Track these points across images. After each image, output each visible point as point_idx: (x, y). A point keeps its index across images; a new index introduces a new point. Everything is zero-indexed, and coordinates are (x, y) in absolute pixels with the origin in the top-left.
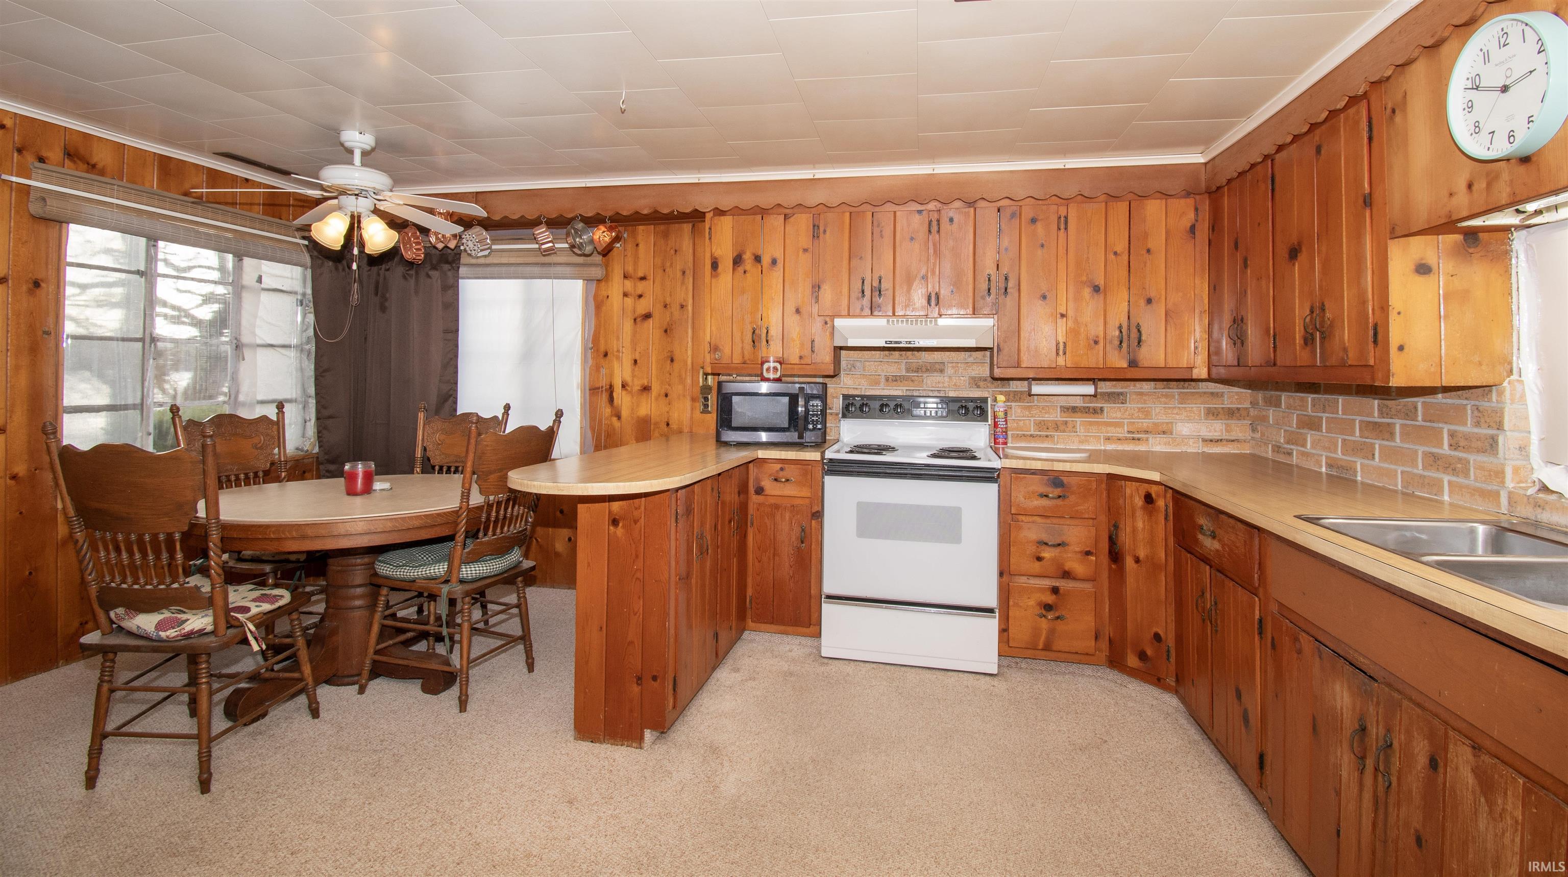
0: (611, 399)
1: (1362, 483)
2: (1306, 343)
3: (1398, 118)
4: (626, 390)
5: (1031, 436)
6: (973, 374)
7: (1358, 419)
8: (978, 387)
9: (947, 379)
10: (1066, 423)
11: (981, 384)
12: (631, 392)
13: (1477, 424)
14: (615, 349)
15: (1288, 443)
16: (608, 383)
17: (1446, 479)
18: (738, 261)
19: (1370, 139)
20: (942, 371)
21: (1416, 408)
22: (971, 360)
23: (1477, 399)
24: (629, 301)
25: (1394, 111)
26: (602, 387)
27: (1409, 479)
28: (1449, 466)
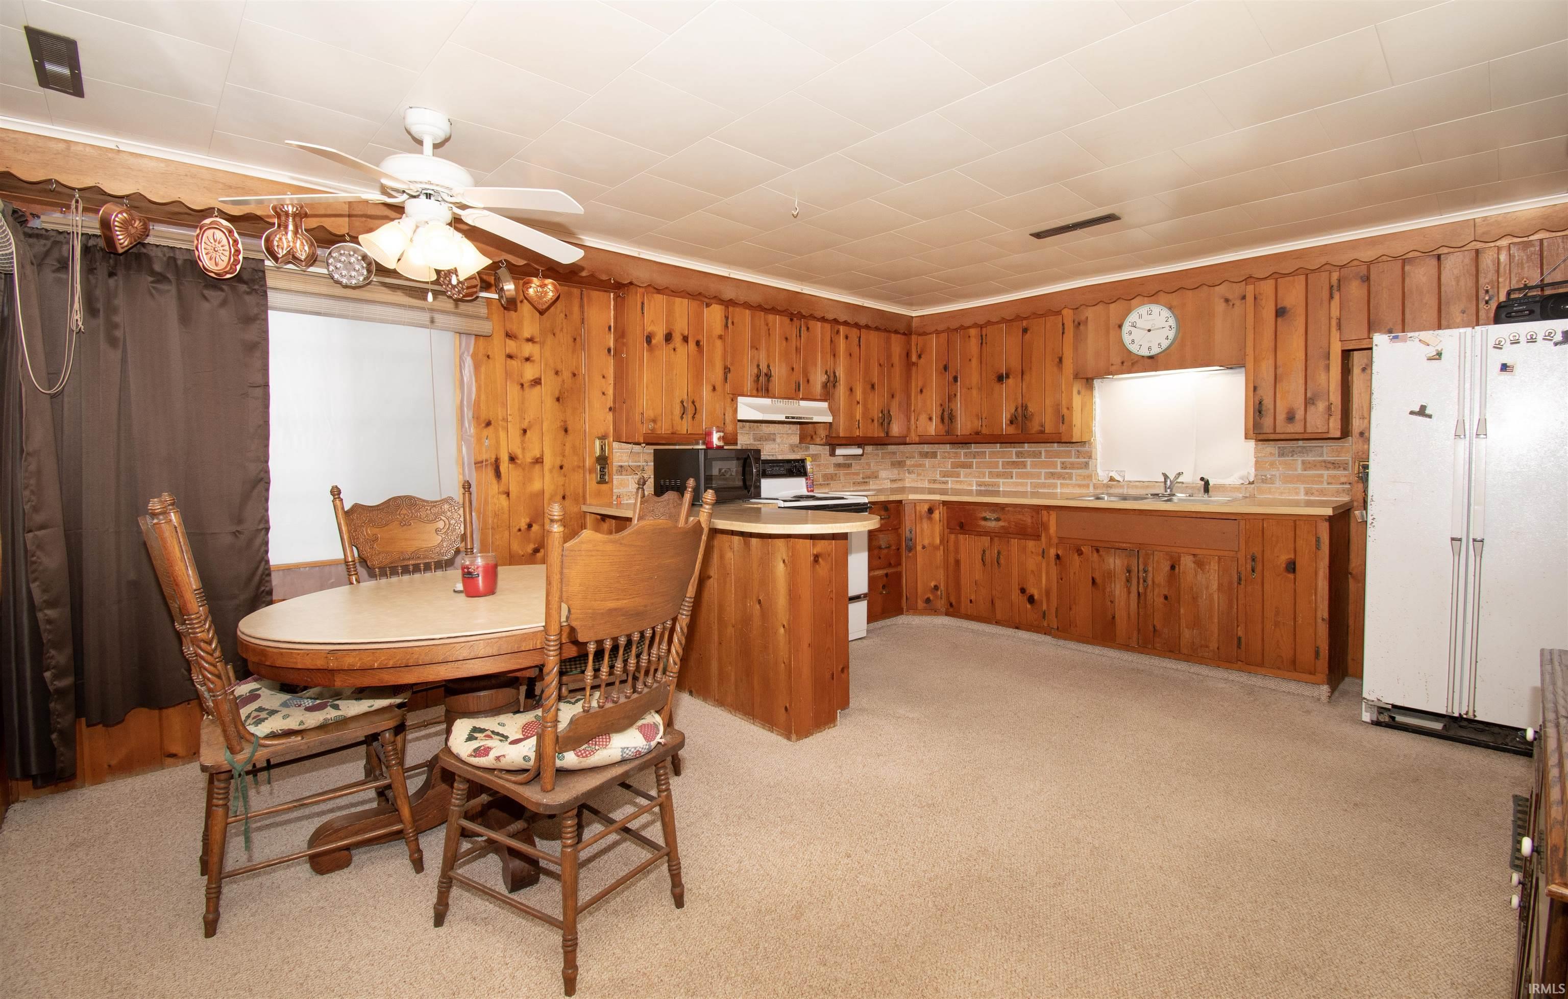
0: (498, 474)
1: (1003, 491)
2: (1011, 422)
3: (1082, 327)
4: (515, 463)
5: (820, 484)
6: (791, 442)
7: (1001, 460)
8: (794, 452)
9: (777, 446)
10: (836, 474)
11: (796, 449)
12: (522, 467)
13: (1078, 457)
14: (500, 418)
15: (944, 477)
16: (494, 457)
17: (1059, 482)
18: (668, 337)
19: (1063, 333)
20: (774, 440)
21: (1041, 453)
22: (790, 432)
23: (1078, 447)
24: (513, 363)
25: (1079, 324)
26: (487, 461)
27: (1034, 486)
28: (1060, 476)
